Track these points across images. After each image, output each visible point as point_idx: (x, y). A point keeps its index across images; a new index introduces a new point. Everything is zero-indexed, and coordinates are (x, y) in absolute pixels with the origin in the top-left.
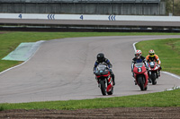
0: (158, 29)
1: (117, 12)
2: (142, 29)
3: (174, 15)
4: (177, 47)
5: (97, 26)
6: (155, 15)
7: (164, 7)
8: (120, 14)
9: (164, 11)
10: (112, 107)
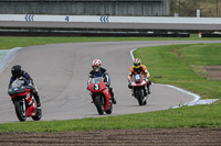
0: (160, 33)
1: (110, 12)
2: (142, 33)
3: (180, 15)
4: (184, 55)
5: (86, 29)
6: (157, 15)
7: (168, 6)
8: (114, 15)
9: (168, 11)
10: (105, 129)
